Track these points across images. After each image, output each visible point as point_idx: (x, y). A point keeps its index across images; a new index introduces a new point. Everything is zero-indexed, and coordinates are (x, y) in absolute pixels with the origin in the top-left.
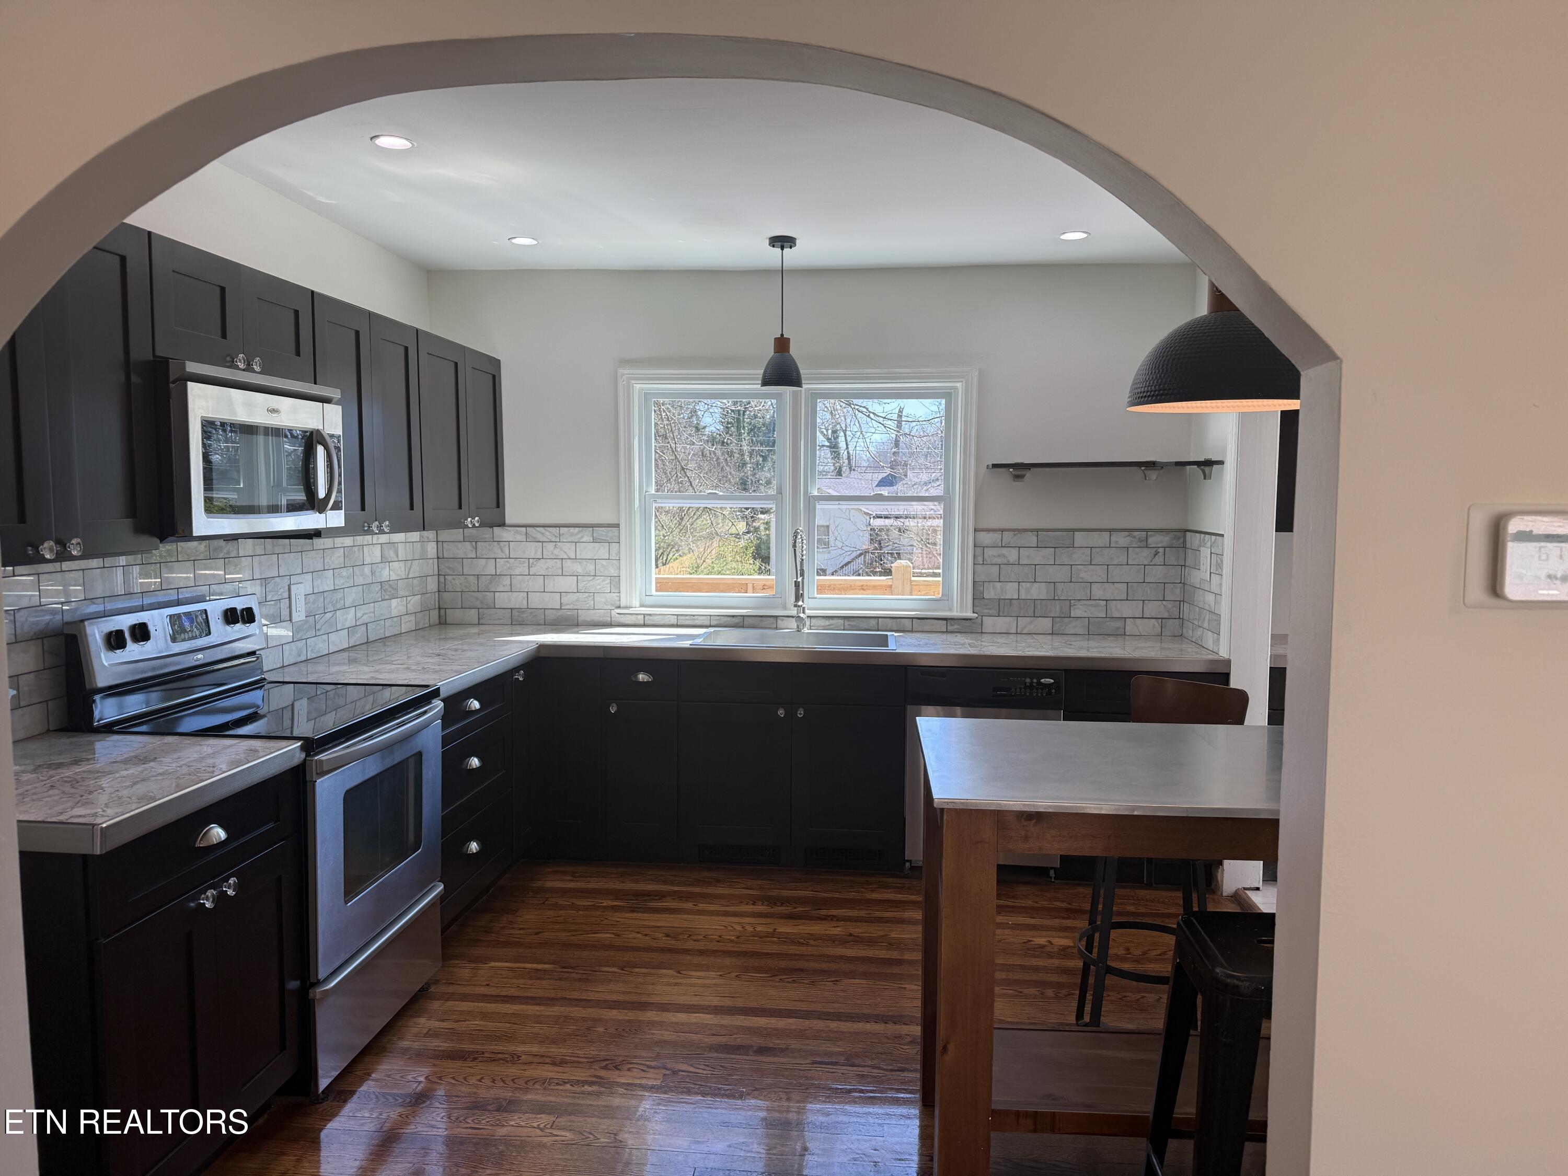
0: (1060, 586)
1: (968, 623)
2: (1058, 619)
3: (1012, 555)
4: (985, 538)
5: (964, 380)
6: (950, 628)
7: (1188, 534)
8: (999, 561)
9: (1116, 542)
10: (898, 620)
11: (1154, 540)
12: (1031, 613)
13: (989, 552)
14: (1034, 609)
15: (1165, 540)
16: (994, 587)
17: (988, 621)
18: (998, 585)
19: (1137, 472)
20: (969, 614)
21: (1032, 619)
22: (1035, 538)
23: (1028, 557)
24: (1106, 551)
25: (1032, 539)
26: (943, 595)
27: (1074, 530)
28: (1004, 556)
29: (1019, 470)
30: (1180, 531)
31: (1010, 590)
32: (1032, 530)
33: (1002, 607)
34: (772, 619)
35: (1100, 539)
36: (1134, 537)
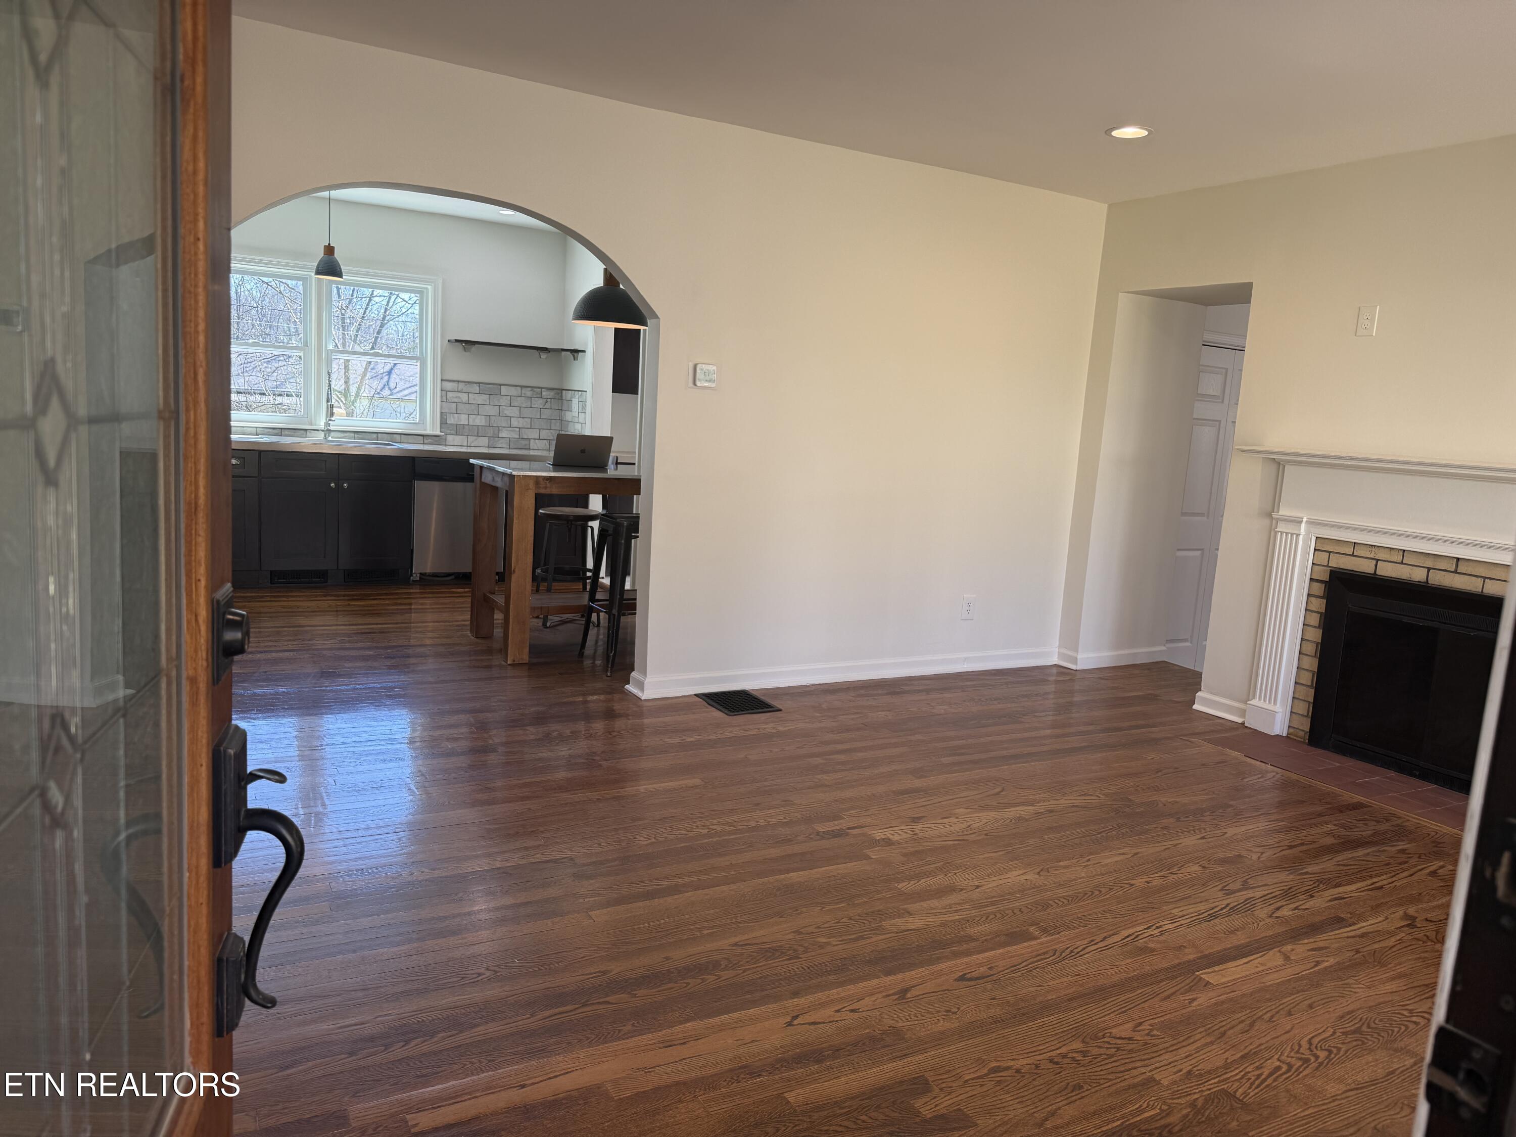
0: (493, 418)
1: (437, 439)
2: (492, 438)
3: (464, 397)
4: (449, 386)
5: (433, 284)
6: (426, 442)
7: (564, 392)
8: (456, 400)
9: (525, 394)
10: (392, 435)
11: (545, 393)
12: (476, 434)
13: (450, 395)
14: (477, 432)
15: (551, 394)
16: (453, 417)
17: (450, 438)
18: (456, 415)
19: (535, 352)
20: (438, 432)
21: (476, 437)
22: (478, 388)
23: (474, 399)
24: (519, 398)
25: (476, 388)
26: (419, 421)
27: (501, 385)
28: (459, 397)
29: (468, 344)
30: (559, 389)
31: (463, 420)
32: (476, 383)
33: (459, 430)
34: (302, 432)
35: (514, 391)
36: (534, 391)
